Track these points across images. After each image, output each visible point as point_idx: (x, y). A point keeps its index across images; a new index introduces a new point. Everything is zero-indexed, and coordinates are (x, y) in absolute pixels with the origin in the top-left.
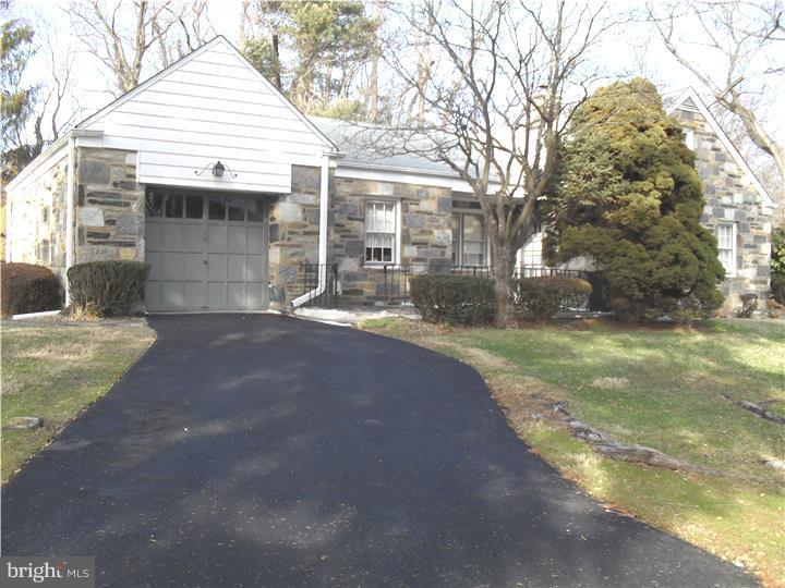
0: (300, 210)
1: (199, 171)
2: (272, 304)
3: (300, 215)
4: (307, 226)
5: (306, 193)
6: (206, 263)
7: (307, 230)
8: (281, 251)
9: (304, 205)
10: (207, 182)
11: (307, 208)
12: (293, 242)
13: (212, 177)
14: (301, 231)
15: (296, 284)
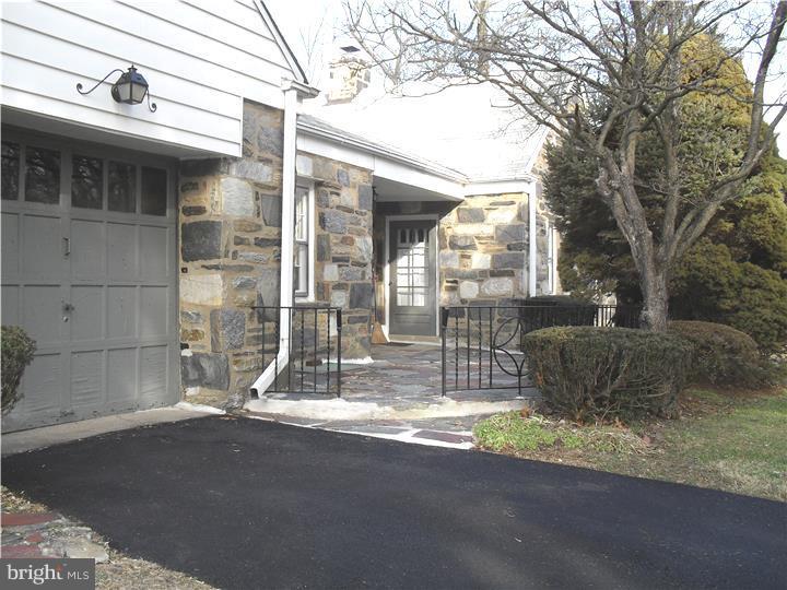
0: (251, 195)
1: (86, 88)
2: (191, 391)
3: (251, 204)
4: (259, 228)
5: (261, 160)
6: (68, 309)
7: (261, 235)
8: (223, 278)
9: (257, 184)
10: (97, 114)
11: (261, 192)
12: (240, 261)
13: (111, 105)
14: (251, 237)
15: (245, 349)
